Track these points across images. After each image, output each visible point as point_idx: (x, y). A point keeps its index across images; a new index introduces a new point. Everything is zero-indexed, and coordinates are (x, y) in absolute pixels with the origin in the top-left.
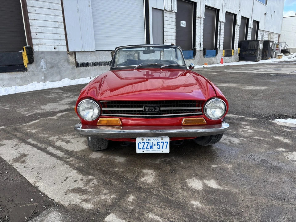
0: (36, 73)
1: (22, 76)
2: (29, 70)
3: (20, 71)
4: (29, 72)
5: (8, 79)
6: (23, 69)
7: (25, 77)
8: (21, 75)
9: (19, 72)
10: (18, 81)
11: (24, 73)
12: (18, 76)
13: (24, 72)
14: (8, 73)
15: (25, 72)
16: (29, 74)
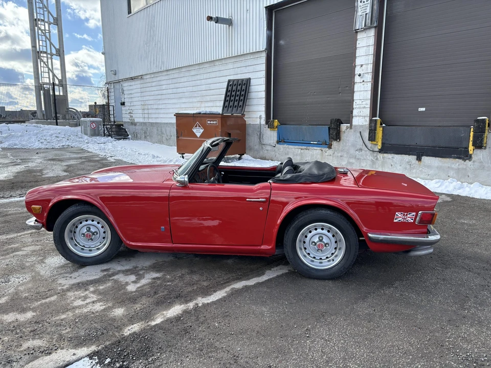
0: (487, 165)
1: (460, 167)
2: (474, 158)
3: (459, 158)
4: (474, 162)
5: (437, 167)
6: (465, 156)
7: (466, 169)
8: (459, 165)
9: (457, 160)
10: (451, 173)
11: (465, 163)
12: (453, 166)
13: (465, 160)
14: (440, 159)
15: (467, 161)
16: (473, 165)
